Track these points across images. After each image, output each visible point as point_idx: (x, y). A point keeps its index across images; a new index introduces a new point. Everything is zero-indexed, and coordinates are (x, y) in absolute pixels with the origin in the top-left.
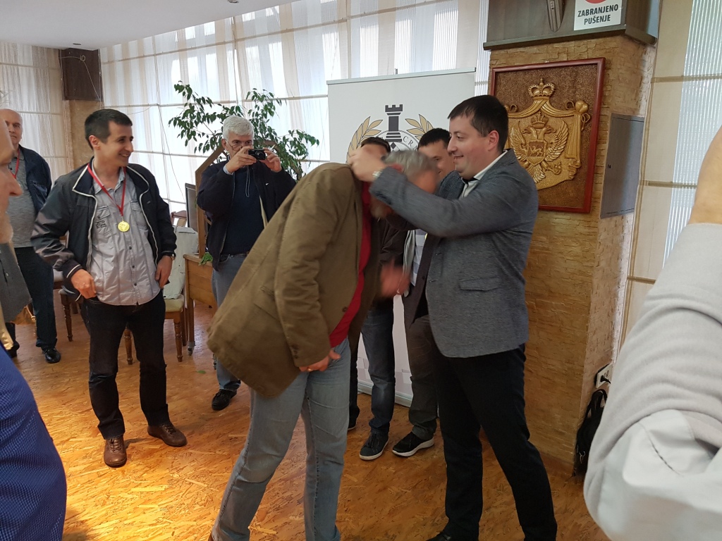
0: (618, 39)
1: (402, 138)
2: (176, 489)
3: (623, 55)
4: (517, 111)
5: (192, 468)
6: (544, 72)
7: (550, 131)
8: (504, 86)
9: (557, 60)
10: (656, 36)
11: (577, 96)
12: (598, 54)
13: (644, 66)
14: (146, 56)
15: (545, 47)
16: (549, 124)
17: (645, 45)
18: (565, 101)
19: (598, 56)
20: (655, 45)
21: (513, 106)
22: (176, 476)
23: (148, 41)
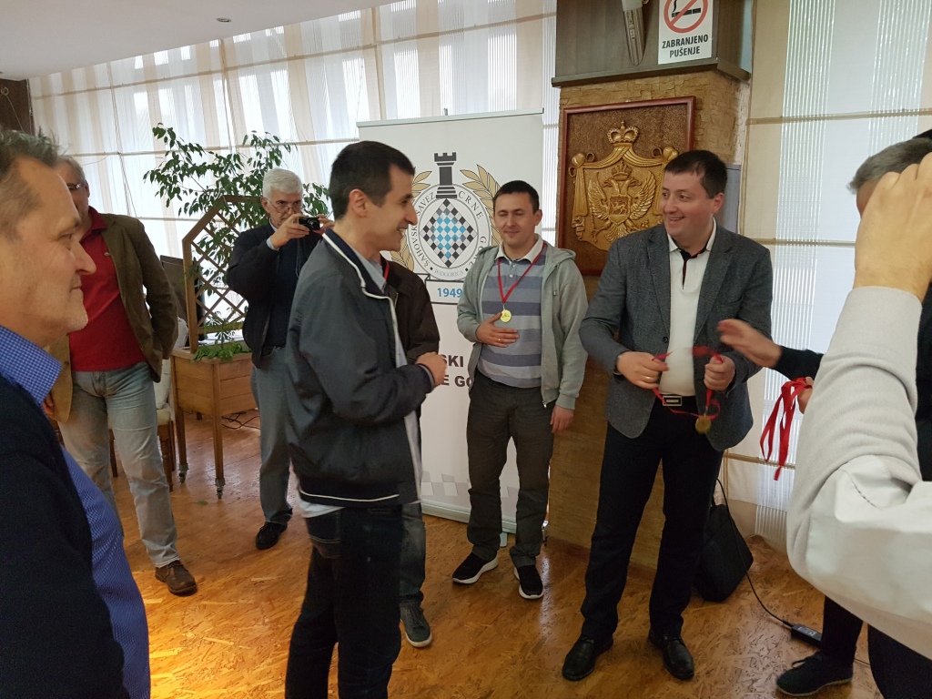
0: (710, 75)
1: (457, 193)
2: (194, 651)
3: (714, 93)
4: (594, 161)
5: (210, 624)
6: (625, 113)
7: (634, 184)
8: (579, 130)
9: (640, 99)
10: (750, 72)
11: (665, 142)
12: (687, 92)
13: (737, 106)
14: (99, 89)
15: (625, 83)
16: (633, 175)
17: (737, 81)
18: (652, 148)
19: (687, 94)
20: (749, 82)
21: (590, 155)
22: (190, 635)
23: (100, 69)
